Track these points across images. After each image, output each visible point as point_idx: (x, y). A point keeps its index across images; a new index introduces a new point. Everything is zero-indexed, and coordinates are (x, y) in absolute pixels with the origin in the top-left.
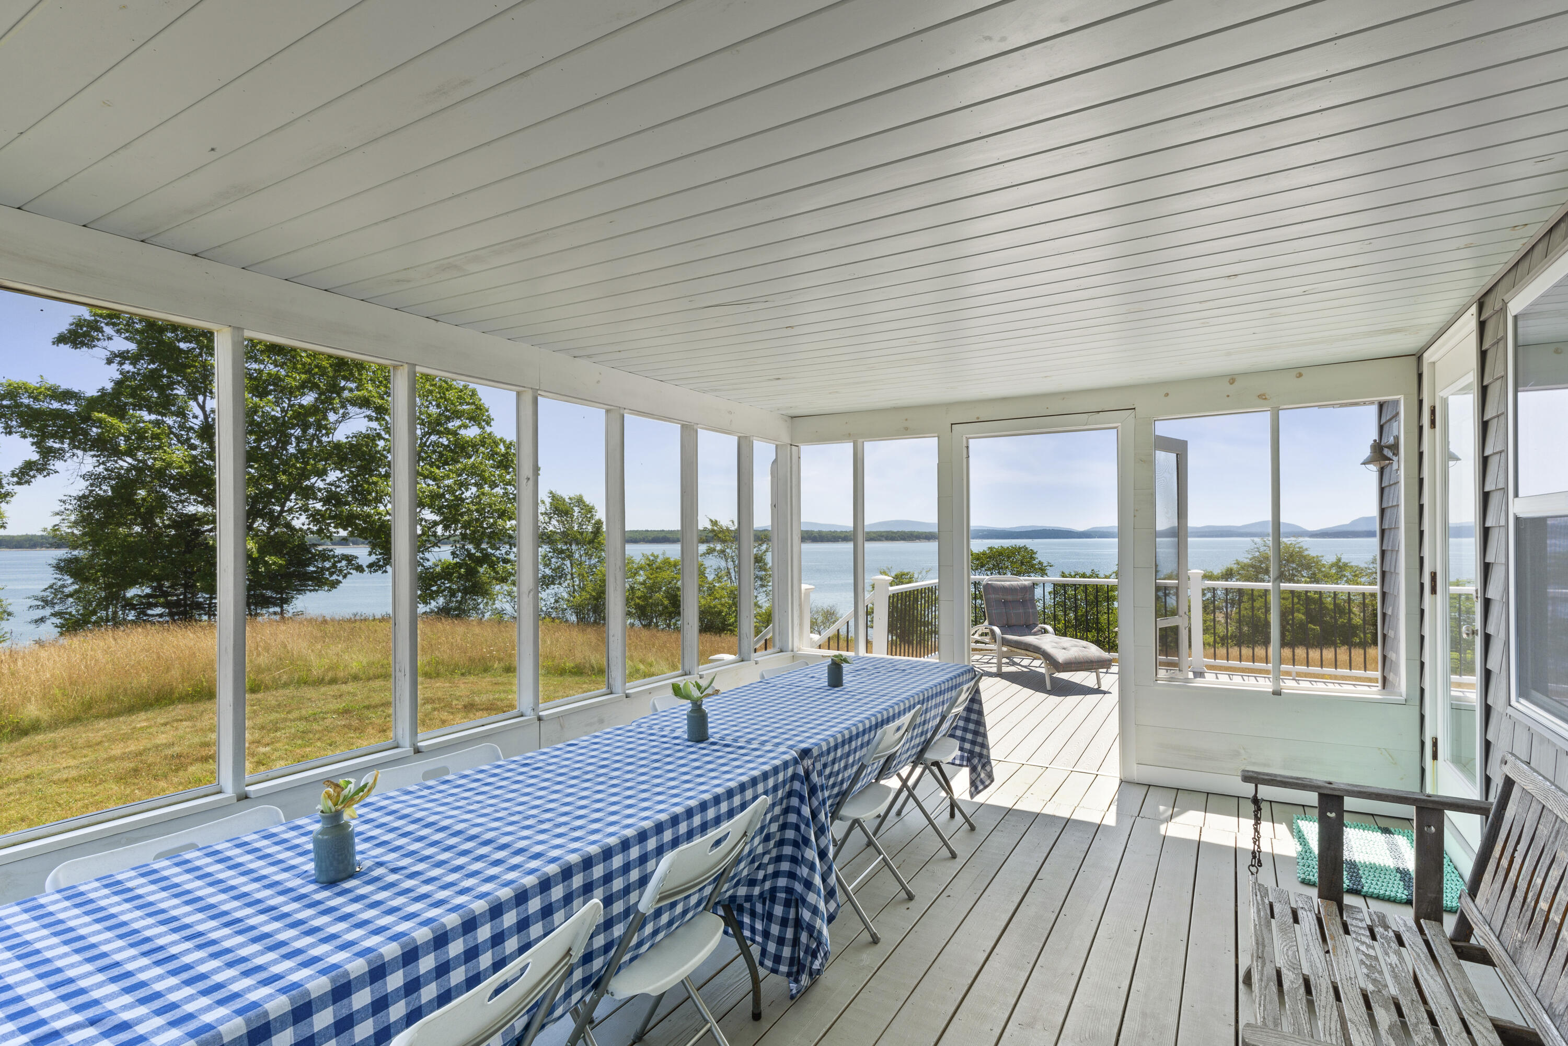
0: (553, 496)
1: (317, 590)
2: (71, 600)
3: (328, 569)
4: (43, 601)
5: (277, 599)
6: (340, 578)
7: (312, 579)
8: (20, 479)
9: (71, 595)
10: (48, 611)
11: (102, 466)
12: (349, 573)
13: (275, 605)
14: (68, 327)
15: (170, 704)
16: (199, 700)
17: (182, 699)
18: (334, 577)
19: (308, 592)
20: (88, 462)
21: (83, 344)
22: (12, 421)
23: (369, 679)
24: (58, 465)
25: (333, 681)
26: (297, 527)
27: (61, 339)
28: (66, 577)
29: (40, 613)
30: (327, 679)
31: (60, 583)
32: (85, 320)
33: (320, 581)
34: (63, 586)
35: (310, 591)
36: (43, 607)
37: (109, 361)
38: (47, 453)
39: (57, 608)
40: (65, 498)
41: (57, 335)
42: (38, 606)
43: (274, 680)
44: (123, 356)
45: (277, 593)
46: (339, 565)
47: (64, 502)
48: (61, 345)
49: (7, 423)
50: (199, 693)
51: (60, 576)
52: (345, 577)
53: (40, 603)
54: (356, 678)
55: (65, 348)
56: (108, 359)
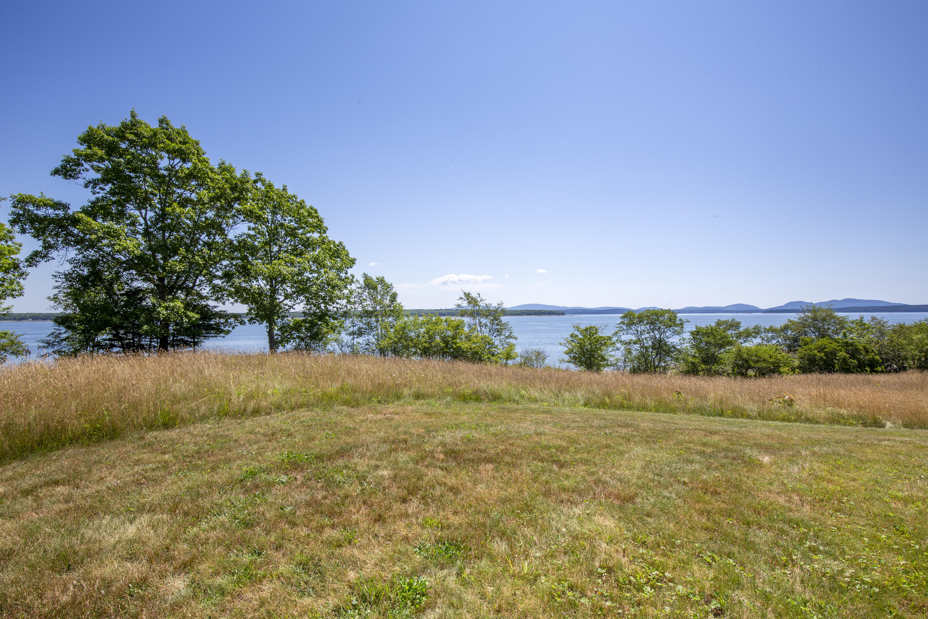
0: (366, 276)
1: (216, 337)
2: (64, 342)
3: (223, 323)
4: (47, 343)
5: (191, 342)
6: (231, 329)
7: (213, 329)
8: (30, 263)
9: (65, 340)
10: (50, 350)
11: (81, 255)
12: (236, 325)
13: (190, 346)
14: (61, 163)
15: (58, 448)
16: (99, 441)
17: (75, 440)
18: (227, 328)
19: (211, 338)
20: (73, 253)
21: (71, 176)
22: (26, 225)
23: (293, 409)
24: (54, 254)
25: (256, 412)
26: (204, 295)
27: (56, 172)
28: (61, 328)
29: (45, 351)
30: (250, 409)
31: (58, 332)
32: (72, 159)
33: (218, 330)
34: (60, 334)
35: (212, 337)
36: (47, 347)
37: (86, 186)
38: (48, 247)
39: (56, 348)
40: (56, 274)
41: (54, 169)
42: (44, 347)
43: (192, 412)
44: (95, 183)
45: (192, 338)
46: (229, 321)
47: (55, 276)
48: (56, 176)
49: (23, 226)
50: (100, 430)
51: (58, 328)
52: (233, 328)
53: (45, 345)
54: (279, 408)
55: (59, 178)
56: (85, 184)
